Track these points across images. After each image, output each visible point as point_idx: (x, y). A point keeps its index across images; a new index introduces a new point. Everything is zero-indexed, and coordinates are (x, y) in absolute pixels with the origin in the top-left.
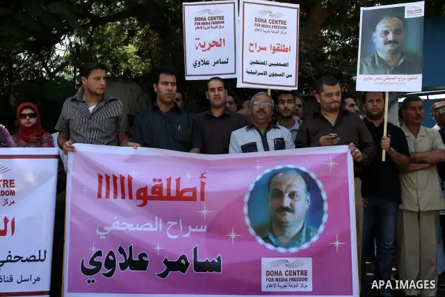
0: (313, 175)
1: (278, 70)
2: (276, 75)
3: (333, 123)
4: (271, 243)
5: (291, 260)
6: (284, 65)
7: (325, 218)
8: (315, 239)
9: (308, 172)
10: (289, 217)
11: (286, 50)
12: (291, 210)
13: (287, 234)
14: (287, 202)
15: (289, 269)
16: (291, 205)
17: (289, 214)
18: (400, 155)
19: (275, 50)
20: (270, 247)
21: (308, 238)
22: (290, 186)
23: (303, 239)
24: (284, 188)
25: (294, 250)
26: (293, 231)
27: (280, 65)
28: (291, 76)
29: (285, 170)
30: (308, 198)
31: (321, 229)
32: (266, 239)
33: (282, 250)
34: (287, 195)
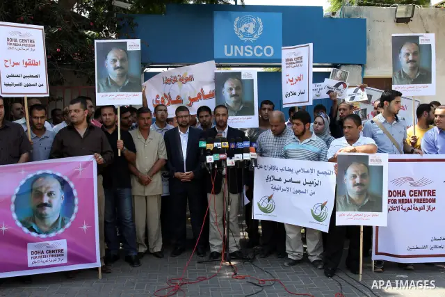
0: (66, 178)
1: (32, 81)
2: (30, 85)
3: (82, 135)
4: (35, 231)
5: (51, 243)
6: (37, 77)
7: (76, 209)
8: (68, 225)
9: (62, 176)
10: (48, 210)
11: (36, 64)
12: (49, 205)
13: (47, 223)
14: (46, 199)
15: (49, 249)
16: (49, 202)
17: (47, 208)
18: (129, 152)
19: (27, 64)
20: (34, 234)
21: (63, 225)
22: (48, 188)
23: (59, 226)
24: (43, 189)
25: (52, 235)
26: (51, 220)
27: (33, 77)
28: (42, 85)
29: (45, 175)
30: (63, 195)
31: (73, 217)
32: (31, 229)
33: (43, 236)
34: (46, 194)
